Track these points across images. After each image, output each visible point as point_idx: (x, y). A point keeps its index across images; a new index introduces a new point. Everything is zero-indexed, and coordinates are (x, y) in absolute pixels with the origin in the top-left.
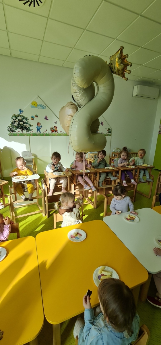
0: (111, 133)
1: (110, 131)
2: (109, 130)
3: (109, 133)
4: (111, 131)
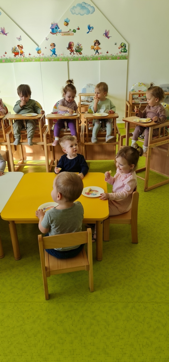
0: (127, 53)
1: (125, 49)
2: (123, 46)
3: (124, 54)
4: (127, 48)
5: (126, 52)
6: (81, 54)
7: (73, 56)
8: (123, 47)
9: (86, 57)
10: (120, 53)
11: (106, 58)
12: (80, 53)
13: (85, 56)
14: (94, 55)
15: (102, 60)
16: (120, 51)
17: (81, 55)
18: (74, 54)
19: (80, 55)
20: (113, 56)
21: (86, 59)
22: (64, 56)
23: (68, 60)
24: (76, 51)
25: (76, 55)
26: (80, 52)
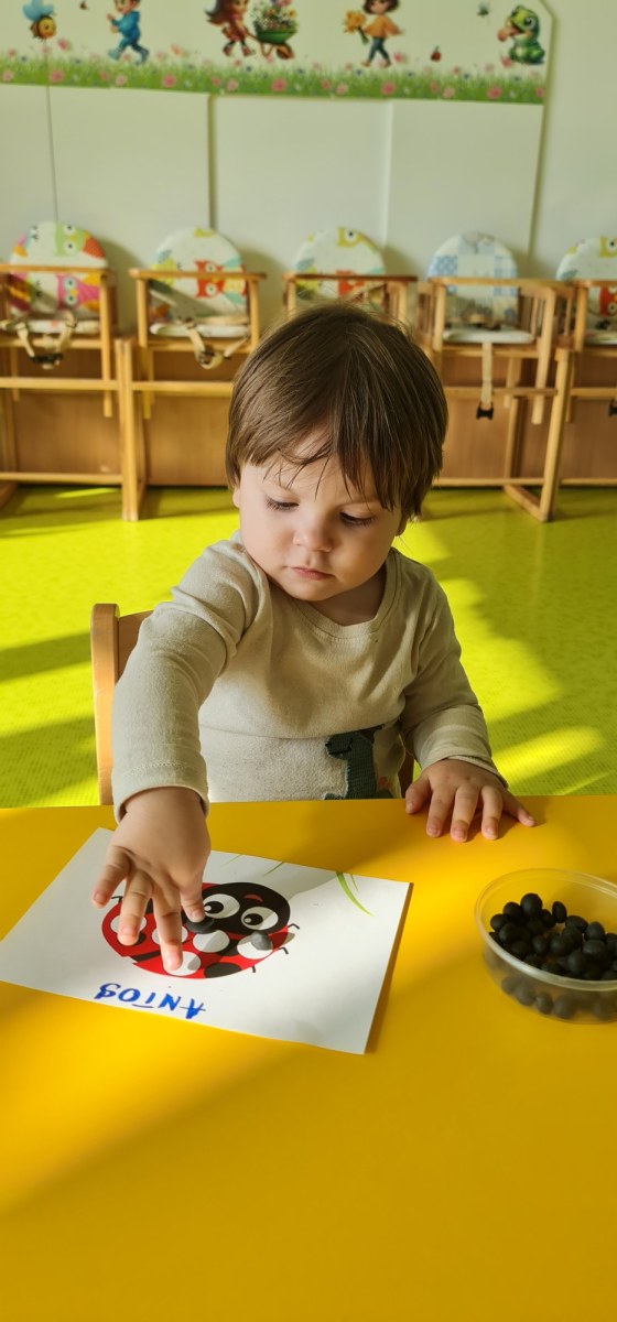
1: (532, 43)
2: (524, 28)
3: (524, 71)
5: (536, 60)
6: (286, 54)
7: (238, 63)
8: (520, 31)
9: (313, 76)
10: (506, 63)
11: (426, 89)
12: (283, 49)
13: (307, 66)
14: (358, 65)
15: (401, 95)
16: (506, 54)
17: (288, 65)
18: (247, 52)
19: (280, 63)
20: (467, 76)
21: (316, 87)
22: (191, 61)
23: (209, 84)
24: (263, 36)
25: (260, 60)
26: (282, 43)
